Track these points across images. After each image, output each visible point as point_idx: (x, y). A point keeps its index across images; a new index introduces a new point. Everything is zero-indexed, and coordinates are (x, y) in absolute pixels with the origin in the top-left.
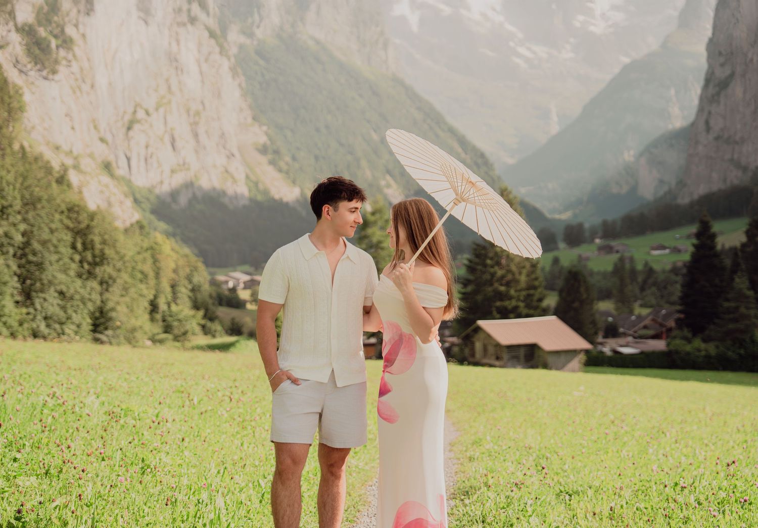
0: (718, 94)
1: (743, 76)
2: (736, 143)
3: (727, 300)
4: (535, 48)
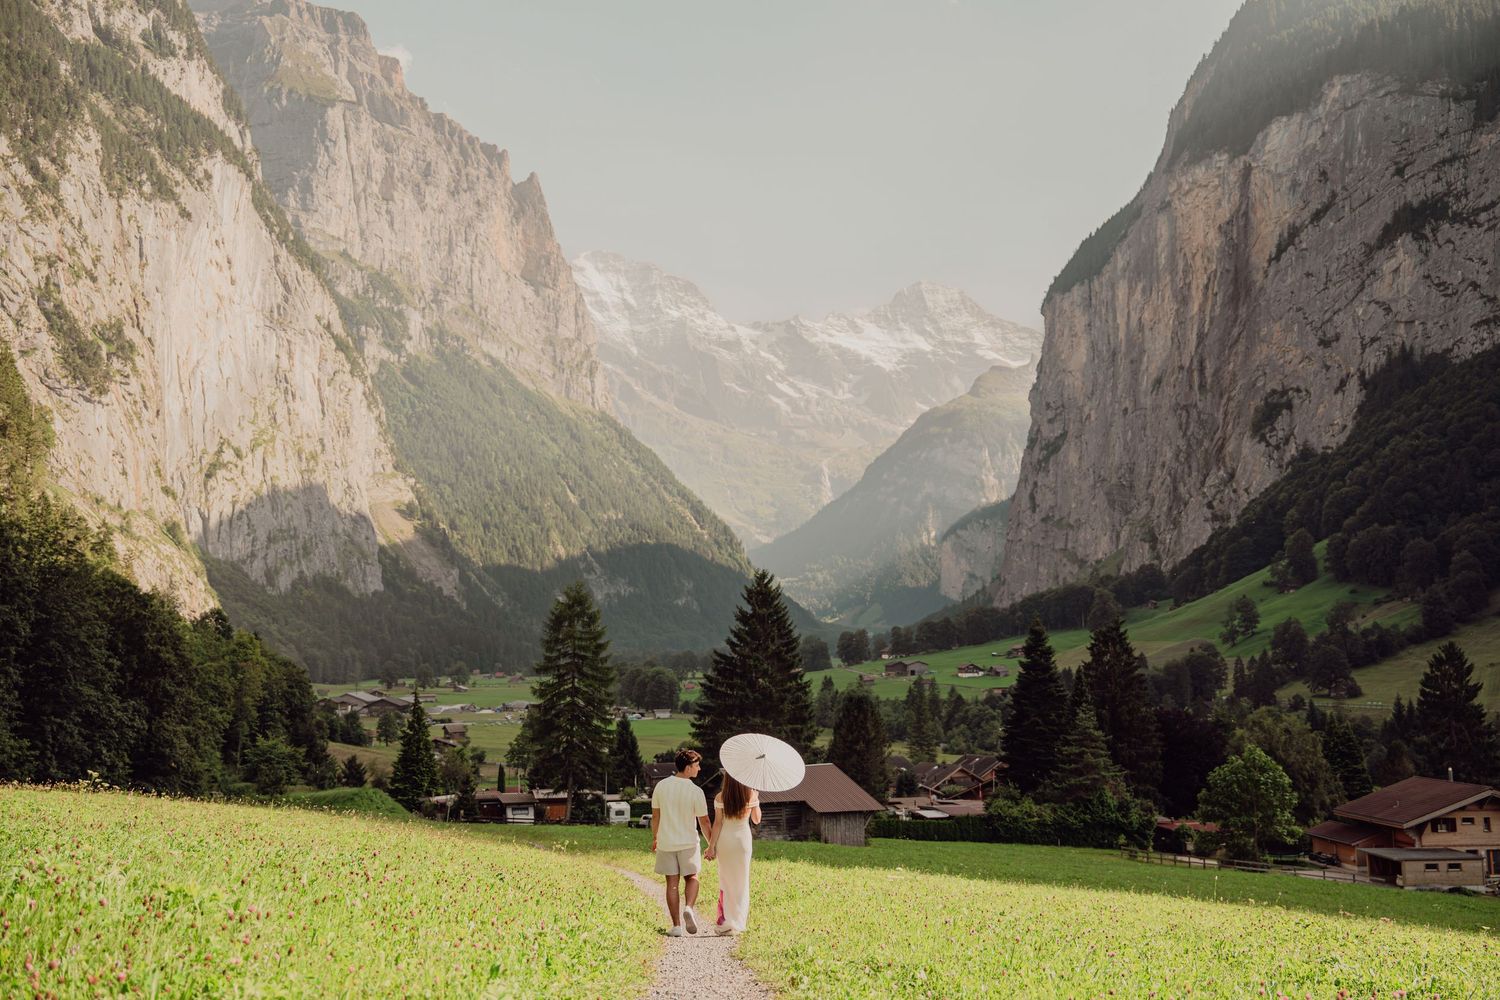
0: (1046, 459)
1: (1078, 437)
2: (1071, 527)
4: (800, 385)
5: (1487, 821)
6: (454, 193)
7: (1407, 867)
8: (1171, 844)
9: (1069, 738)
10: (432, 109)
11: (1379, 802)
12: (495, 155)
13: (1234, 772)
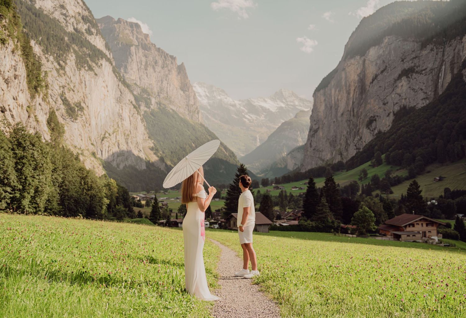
0: (314, 134)
1: (322, 128)
2: (320, 151)
3: (319, 206)
4: (251, 115)
5: (422, 224)
6: (163, 68)
7: (402, 236)
8: (345, 231)
9: (319, 205)
10: (157, 47)
11: (397, 220)
12: (173, 58)
13: (360, 213)
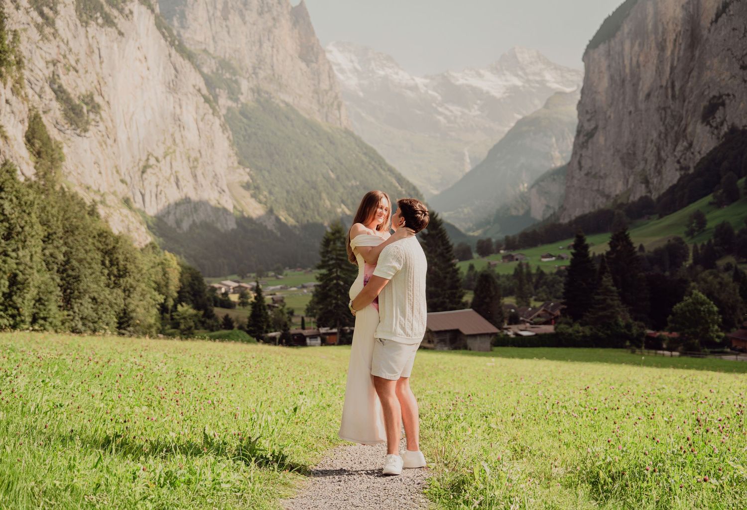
0: (587, 141)
1: (604, 128)
2: (601, 177)
3: (598, 294)
4: (451, 108)
6: (260, 14)
8: (654, 345)
9: (599, 291)
13: (687, 306)
